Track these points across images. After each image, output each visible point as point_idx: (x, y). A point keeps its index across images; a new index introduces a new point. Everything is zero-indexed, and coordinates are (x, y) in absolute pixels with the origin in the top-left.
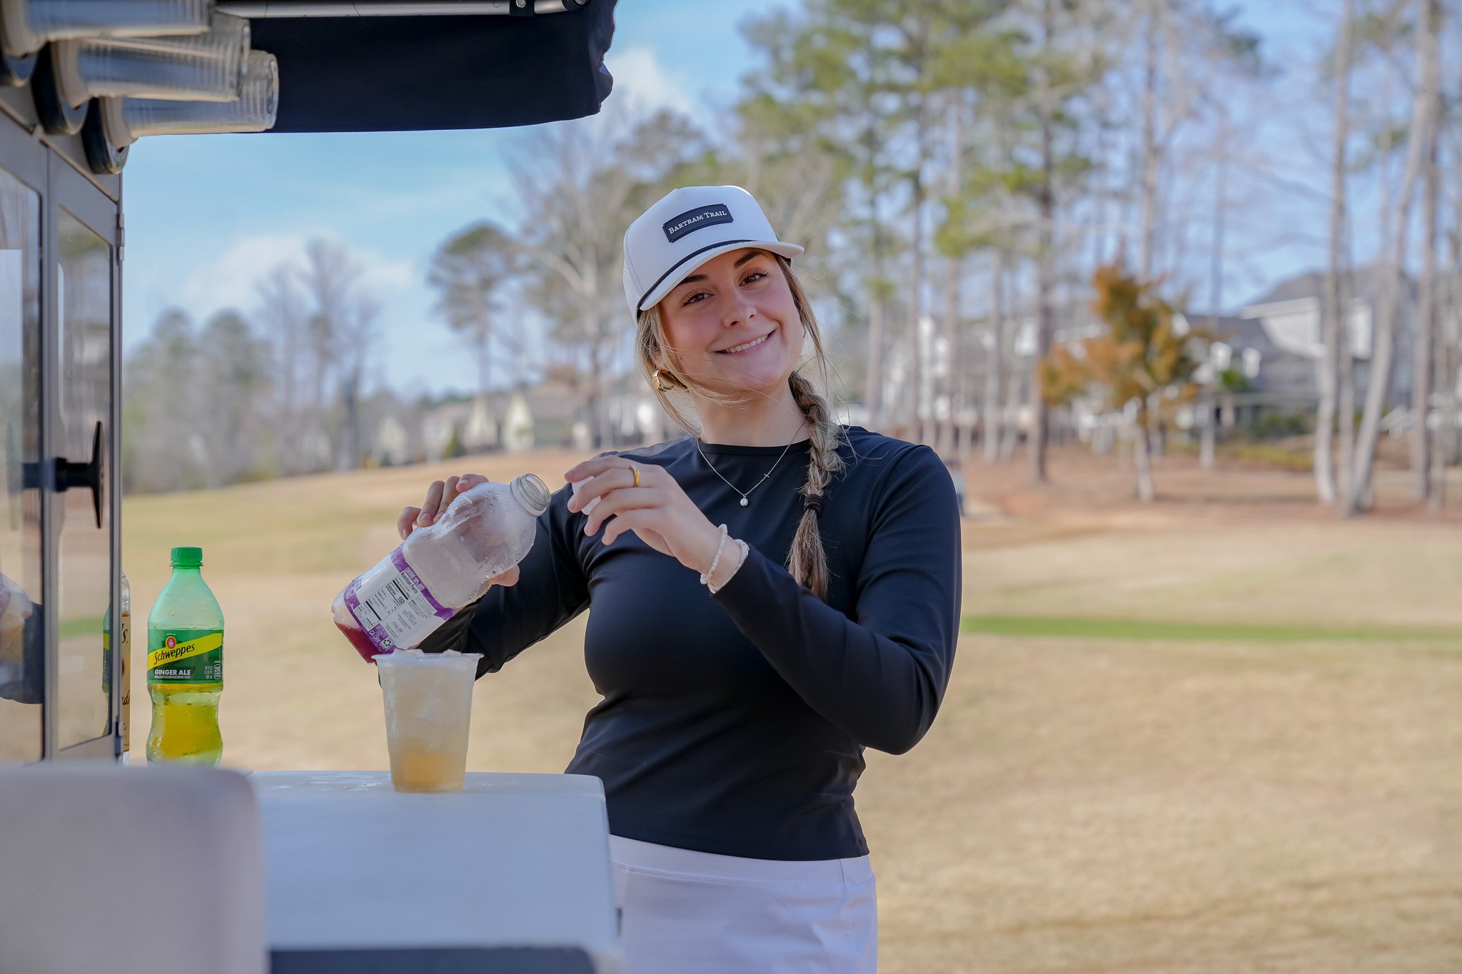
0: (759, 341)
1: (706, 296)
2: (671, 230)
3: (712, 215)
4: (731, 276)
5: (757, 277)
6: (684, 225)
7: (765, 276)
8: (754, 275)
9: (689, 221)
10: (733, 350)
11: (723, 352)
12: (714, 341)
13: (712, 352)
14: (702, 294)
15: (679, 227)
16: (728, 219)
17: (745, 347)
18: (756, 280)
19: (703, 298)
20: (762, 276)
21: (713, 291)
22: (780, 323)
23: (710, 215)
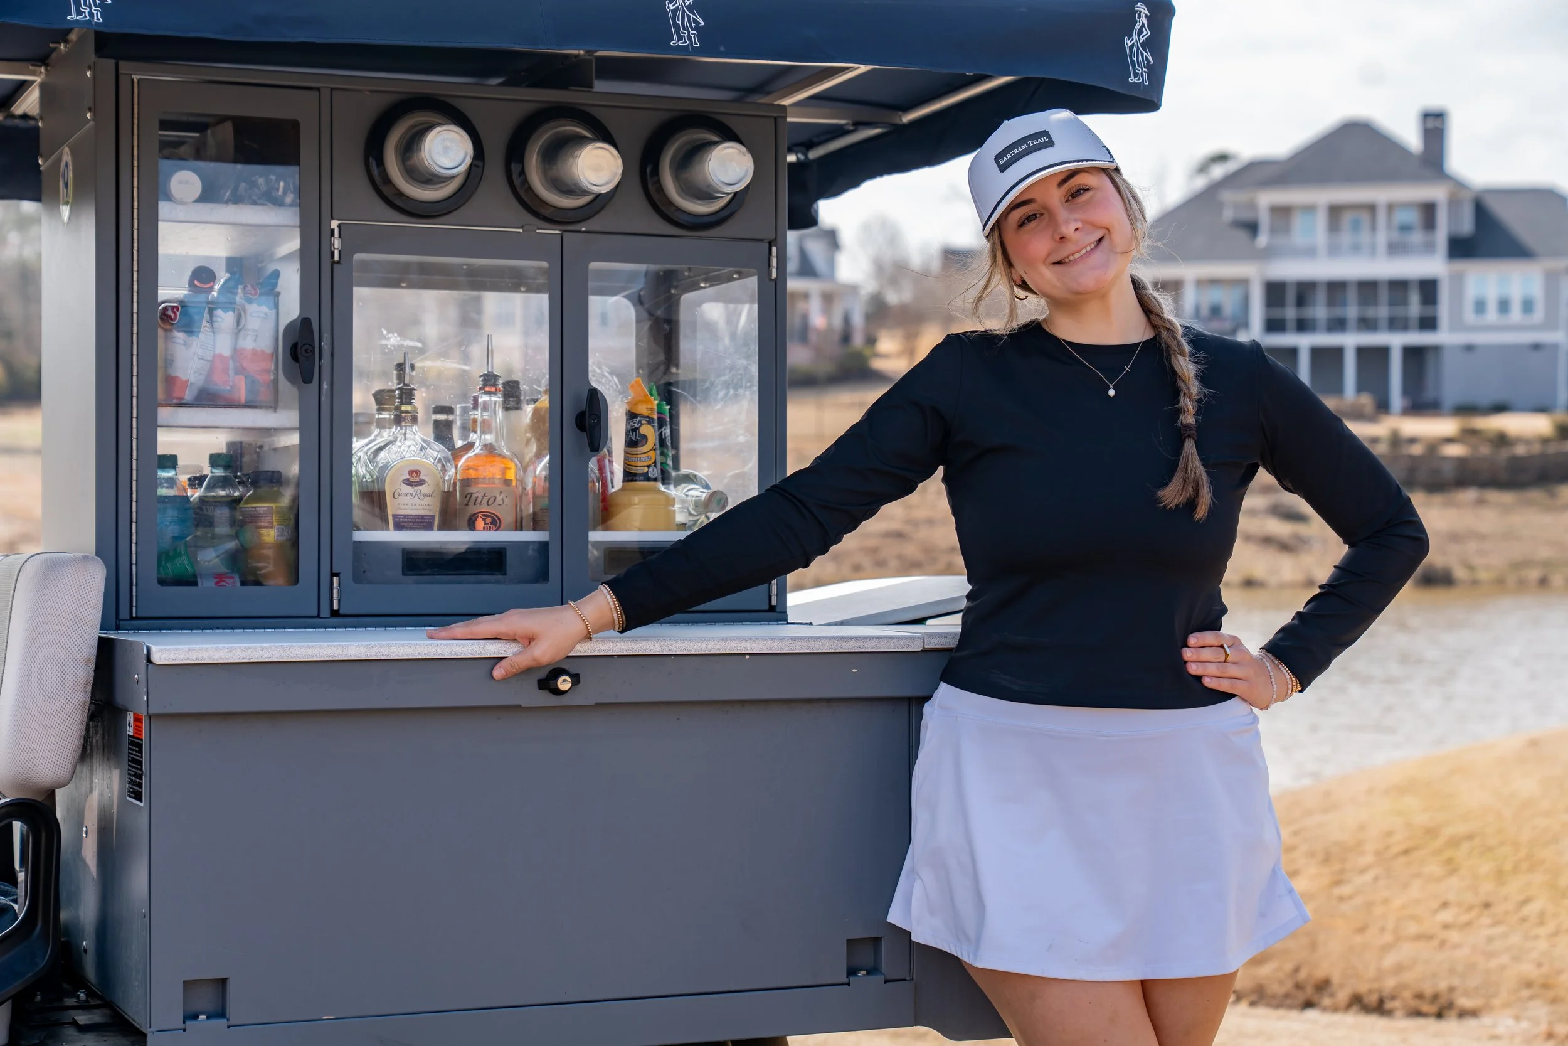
0: (1089, 248)
1: (1038, 216)
2: (1001, 161)
3: (1035, 142)
4: (1055, 197)
5: (1082, 191)
6: (1011, 155)
7: (1088, 190)
8: (1078, 191)
9: (1016, 151)
10: (1067, 260)
11: (1058, 263)
12: (1049, 255)
13: (1050, 264)
14: (1035, 215)
15: (1007, 157)
16: (1050, 144)
17: (1077, 255)
18: (1080, 194)
19: (1036, 217)
20: (1086, 190)
21: (1043, 211)
22: (1108, 229)
23: (1033, 143)
